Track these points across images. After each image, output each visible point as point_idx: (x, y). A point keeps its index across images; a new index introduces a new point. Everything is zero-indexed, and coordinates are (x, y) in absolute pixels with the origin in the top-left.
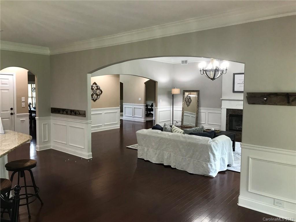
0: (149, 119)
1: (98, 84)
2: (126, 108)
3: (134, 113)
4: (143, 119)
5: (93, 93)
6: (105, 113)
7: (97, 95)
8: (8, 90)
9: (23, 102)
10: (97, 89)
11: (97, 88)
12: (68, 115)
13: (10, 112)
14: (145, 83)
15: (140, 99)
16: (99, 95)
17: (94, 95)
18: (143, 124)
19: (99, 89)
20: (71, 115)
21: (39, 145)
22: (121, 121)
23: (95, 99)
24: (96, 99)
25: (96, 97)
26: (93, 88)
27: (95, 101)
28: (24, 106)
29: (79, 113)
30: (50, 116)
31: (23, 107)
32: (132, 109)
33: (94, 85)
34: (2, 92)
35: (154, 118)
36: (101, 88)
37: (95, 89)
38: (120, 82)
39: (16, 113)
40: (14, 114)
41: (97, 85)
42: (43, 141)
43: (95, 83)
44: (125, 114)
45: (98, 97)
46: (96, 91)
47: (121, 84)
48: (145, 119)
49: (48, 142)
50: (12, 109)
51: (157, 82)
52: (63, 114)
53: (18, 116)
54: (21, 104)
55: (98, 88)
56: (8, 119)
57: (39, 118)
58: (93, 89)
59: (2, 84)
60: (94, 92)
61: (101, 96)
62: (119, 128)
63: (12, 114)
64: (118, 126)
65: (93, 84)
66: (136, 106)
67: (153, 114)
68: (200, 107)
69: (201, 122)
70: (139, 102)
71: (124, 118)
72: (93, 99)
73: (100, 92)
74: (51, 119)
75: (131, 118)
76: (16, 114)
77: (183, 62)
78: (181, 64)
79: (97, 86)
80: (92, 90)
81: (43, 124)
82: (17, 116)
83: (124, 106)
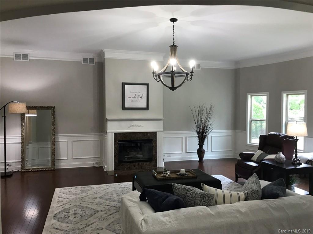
68: (58, 134)
69: (60, 157)
77: (18, 56)
78: (15, 60)
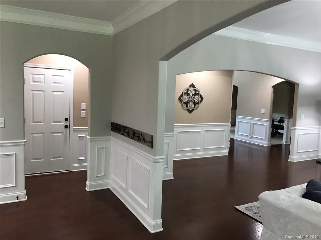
0: (276, 142)
1: (197, 87)
2: (240, 123)
3: (252, 132)
4: (267, 143)
5: (188, 101)
6: (206, 131)
7: (195, 103)
8: (63, 92)
9: (83, 110)
10: (195, 95)
11: (195, 92)
12: (129, 138)
13: (63, 123)
14: (273, 87)
15: (263, 111)
16: (198, 103)
17: (191, 103)
18: (266, 150)
19: (198, 94)
20: (133, 138)
21: (90, 182)
22: (232, 141)
23: (190, 110)
24: (193, 110)
25: (193, 106)
26: (189, 92)
27: (190, 112)
28: (85, 117)
29: (144, 138)
30: (110, 136)
31: (82, 118)
32: (249, 125)
33: (192, 89)
34: (54, 94)
35: (284, 142)
36: (201, 93)
37: (191, 94)
38: (233, 85)
39: (73, 126)
40: (70, 127)
41: (195, 88)
42: (96, 176)
43: (192, 86)
44: (238, 132)
45: (196, 106)
46: (193, 97)
47: (235, 89)
48: (270, 143)
49: (105, 176)
50: (66, 120)
51: (298, 84)
52: (123, 135)
53: (75, 131)
54: (81, 112)
55: (197, 92)
56: (60, 134)
57: (90, 139)
58: (190, 94)
59: (55, 83)
60: (191, 99)
61: (201, 105)
62: (228, 155)
63: (66, 127)
64: (225, 152)
65: (190, 86)
66: (256, 121)
67: (282, 135)
70: (261, 116)
71: (236, 137)
72: (187, 109)
73: (200, 99)
74: (111, 140)
75: (248, 139)
76: (72, 128)
79: (195, 90)
80: (188, 95)
81: (97, 148)
82: (73, 131)
83: (237, 120)
